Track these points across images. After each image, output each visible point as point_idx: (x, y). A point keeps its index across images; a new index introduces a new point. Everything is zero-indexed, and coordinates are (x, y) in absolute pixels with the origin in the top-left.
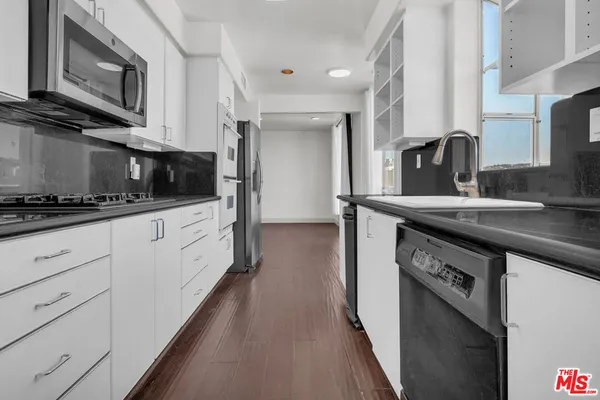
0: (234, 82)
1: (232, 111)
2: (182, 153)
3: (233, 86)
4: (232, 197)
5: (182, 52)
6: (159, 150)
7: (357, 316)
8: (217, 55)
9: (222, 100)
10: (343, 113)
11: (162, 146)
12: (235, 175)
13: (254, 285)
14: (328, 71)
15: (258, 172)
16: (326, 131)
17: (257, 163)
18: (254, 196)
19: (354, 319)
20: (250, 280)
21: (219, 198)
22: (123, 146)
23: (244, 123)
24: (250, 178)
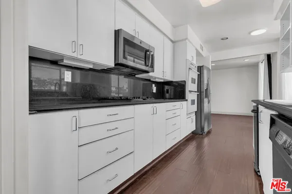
0: (196, 49)
1: (194, 62)
2: (172, 82)
3: (195, 51)
4: (194, 100)
5: (172, 41)
6: (162, 81)
7: (258, 168)
8: (186, 39)
9: (189, 58)
10: (265, 54)
11: (164, 79)
12: (196, 90)
13: (206, 141)
14: (250, 33)
15: (208, 89)
16: (255, 66)
17: (208, 85)
18: (206, 100)
19: (257, 170)
20: (203, 138)
21: (187, 100)
22: (149, 80)
23: (201, 67)
24: (203, 92)
